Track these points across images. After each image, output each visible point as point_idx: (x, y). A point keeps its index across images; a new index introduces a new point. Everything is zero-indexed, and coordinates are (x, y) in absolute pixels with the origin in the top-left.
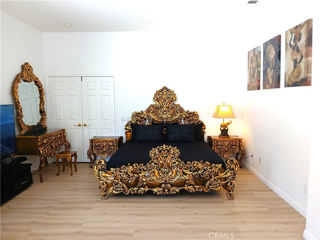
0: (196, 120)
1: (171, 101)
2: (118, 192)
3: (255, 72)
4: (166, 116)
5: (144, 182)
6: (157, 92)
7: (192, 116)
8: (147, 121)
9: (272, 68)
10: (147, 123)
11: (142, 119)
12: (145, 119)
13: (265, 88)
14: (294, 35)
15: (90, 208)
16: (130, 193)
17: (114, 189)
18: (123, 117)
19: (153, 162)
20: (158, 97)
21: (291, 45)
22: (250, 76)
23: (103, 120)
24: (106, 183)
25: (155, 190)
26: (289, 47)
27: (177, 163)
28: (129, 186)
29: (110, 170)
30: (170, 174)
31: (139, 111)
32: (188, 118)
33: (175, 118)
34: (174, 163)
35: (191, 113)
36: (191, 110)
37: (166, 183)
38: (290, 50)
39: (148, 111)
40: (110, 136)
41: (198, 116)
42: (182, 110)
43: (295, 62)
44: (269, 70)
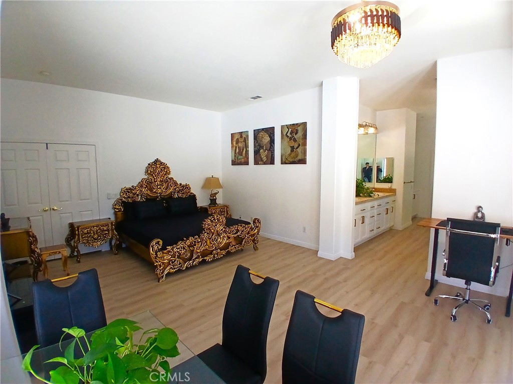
0: (189, 192)
1: (165, 174)
2: (176, 270)
3: (243, 151)
4: (161, 191)
5: (198, 253)
6: (149, 164)
7: (185, 188)
8: (140, 197)
9: (266, 149)
10: (139, 199)
11: (134, 195)
12: (138, 195)
13: (256, 163)
14: (290, 130)
15: (164, 292)
16: (187, 267)
17: (171, 268)
18: (108, 194)
19: (205, 232)
20: (152, 170)
21: (288, 137)
22: (235, 153)
23: (81, 200)
24: (163, 263)
25: (207, 258)
26: (285, 136)
27: (224, 229)
28: (185, 261)
29: (167, 249)
30: (219, 240)
31: (129, 186)
32: (181, 191)
33: (169, 192)
34: (222, 230)
35: (183, 186)
36: (184, 183)
37: (216, 249)
38: (287, 140)
39: (141, 185)
40: (91, 219)
41: (190, 188)
42: (175, 183)
43: (293, 148)
44: (262, 151)
